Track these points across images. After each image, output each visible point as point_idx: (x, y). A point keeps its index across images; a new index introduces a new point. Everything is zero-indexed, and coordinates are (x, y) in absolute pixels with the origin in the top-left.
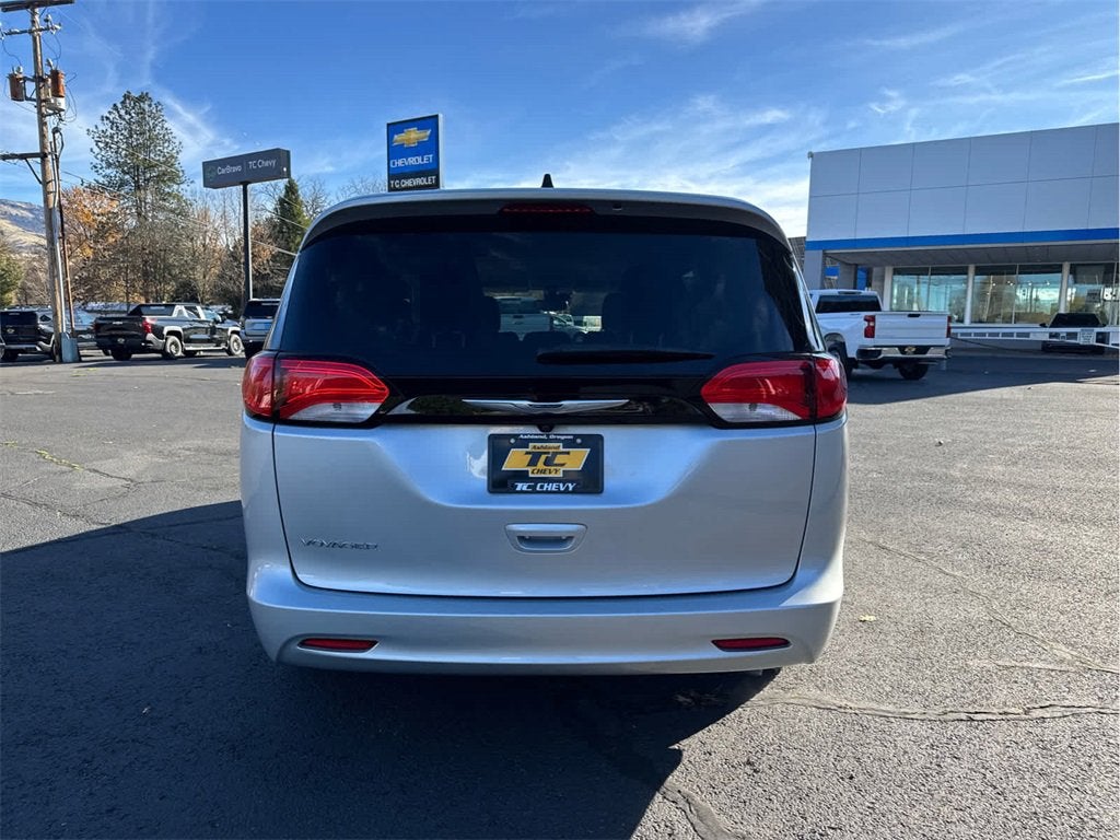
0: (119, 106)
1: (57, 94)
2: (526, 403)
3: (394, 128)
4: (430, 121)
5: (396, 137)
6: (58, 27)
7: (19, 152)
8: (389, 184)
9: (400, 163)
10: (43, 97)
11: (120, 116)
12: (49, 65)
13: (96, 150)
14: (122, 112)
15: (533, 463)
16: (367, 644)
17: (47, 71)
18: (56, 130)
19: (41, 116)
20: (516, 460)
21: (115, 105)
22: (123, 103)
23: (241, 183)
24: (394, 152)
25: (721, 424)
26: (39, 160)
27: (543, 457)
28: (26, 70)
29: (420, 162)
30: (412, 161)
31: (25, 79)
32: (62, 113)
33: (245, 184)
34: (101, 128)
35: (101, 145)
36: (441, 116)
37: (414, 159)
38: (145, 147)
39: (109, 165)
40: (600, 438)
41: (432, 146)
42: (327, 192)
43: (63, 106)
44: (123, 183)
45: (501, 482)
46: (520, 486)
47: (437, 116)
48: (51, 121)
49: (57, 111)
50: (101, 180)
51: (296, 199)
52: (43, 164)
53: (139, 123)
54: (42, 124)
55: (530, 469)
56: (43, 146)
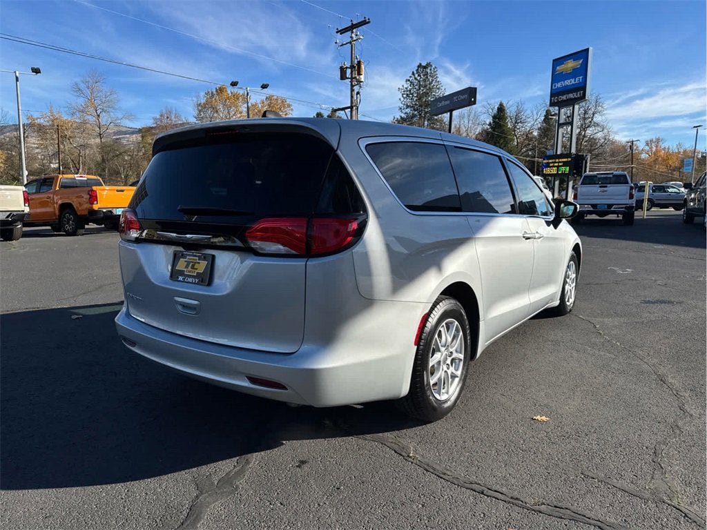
0: (415, 72)
1: (359, 74)
2: (175, 235)
3: (557, 62)
4: (585, 53)
5: (558, 68)
6: (362, 37)
7: (341, 107)
8: (551, 100)
9: (559, 85)
10: (354, 76)
11: (415, 78)
12: (357, 58)
13: (402, 99)
14: (416, 75)
15: (187, 267)
16: (134, 344)
17: (356, 62)
18: (358, 93)
19: (352, 86)
20: (181, 265)
21: (413, 72)
22: (417, 70)
23: (449, 111)
24: (556, 78)
25: (256, 253)
26: (349, 110)
27: (191, 264)
28: (348, 64)
29: (573, 82)
30: (568, 82)
31: (347, 68)
32: (361, 83)
33: (451, 112)
34: (405, 86)
35: (405, 96)
36: (591, 49)
37: (569, 81)
38: (426, 94)
39: (408, 107)
40: (213, 257)
41: (583, 70)
42: (525, 108)
43: (362, 80)
44: (414, 116)
45: (174, 275)
46: (181, 278)
47: (588, 49)
48: (356, 88)
49: (359, 82)
50: (403, 115)
51: (504, 115)
52: (351, 112)
53: (424, 80)
54: (352, 90)
55: (185, 270)
56: (352, 102)
